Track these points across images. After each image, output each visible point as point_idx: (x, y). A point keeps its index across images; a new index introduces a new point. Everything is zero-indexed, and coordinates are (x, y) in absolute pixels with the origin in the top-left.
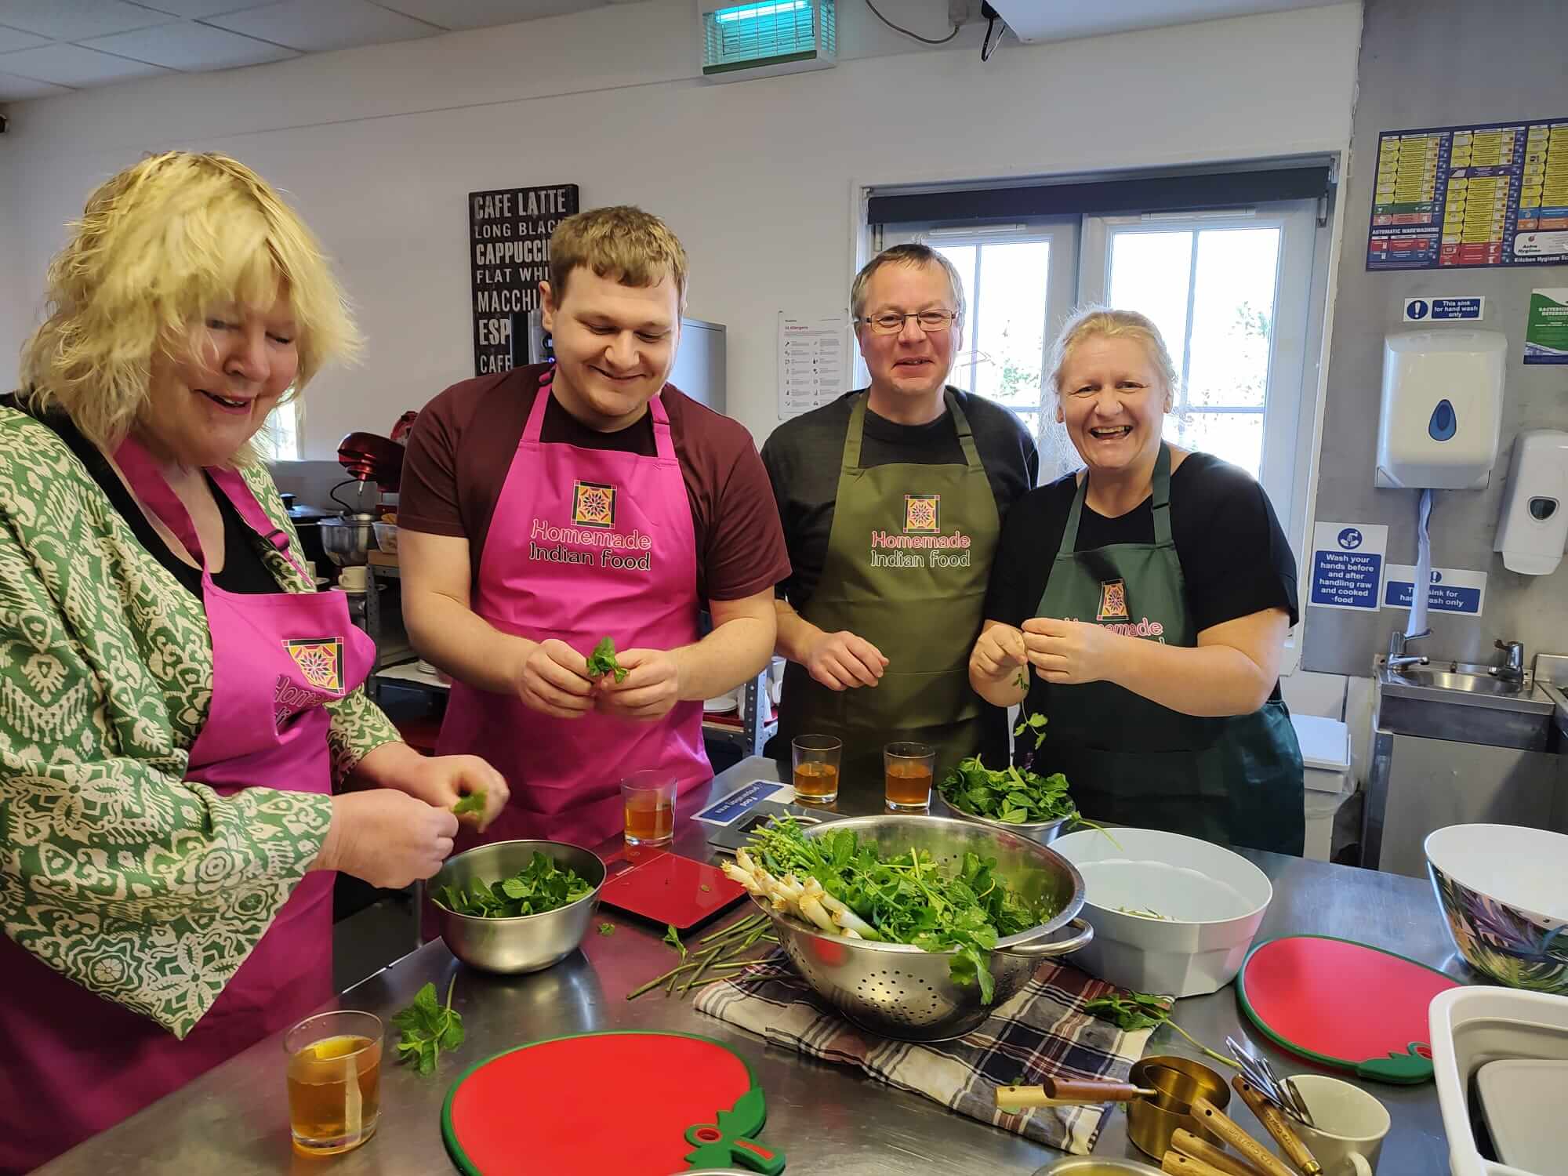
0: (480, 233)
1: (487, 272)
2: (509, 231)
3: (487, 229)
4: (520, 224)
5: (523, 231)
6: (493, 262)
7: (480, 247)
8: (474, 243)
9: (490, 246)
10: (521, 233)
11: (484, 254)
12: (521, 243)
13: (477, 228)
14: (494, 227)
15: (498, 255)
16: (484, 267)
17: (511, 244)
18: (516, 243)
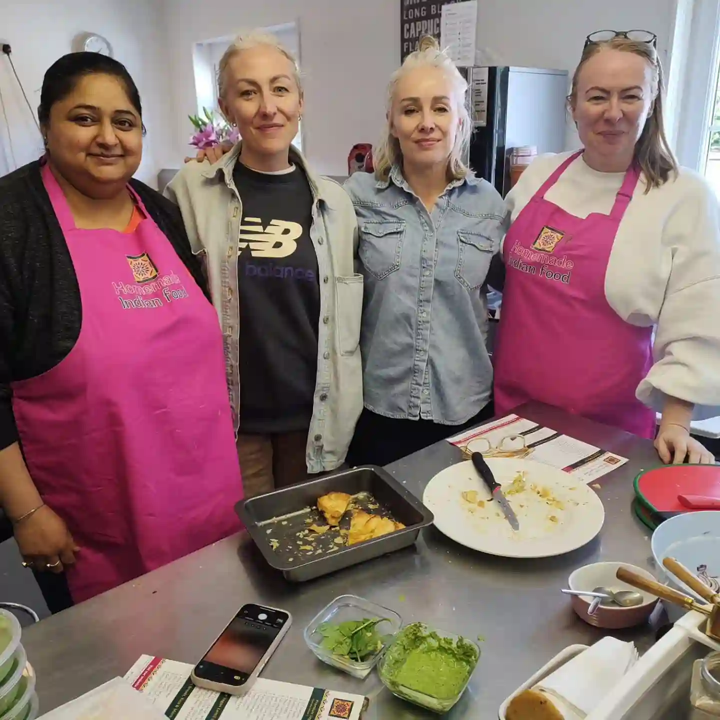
0: (407, 16)
1: (410, 44)
2: (425, 12)
3: (411, 12)
4: (432, 6)
5: (434, 11)
6: (414, 36)
7: (406, 26)
8: (403, 23)
9: (413, 24)
10: (432, 13)
11: (409, 30)
12: (432, 20)
13: (405, 12)
14: (416, 10)
15: (418, 30)
16: (409, 40)
17: (426, 22)
18: (429, 21)
